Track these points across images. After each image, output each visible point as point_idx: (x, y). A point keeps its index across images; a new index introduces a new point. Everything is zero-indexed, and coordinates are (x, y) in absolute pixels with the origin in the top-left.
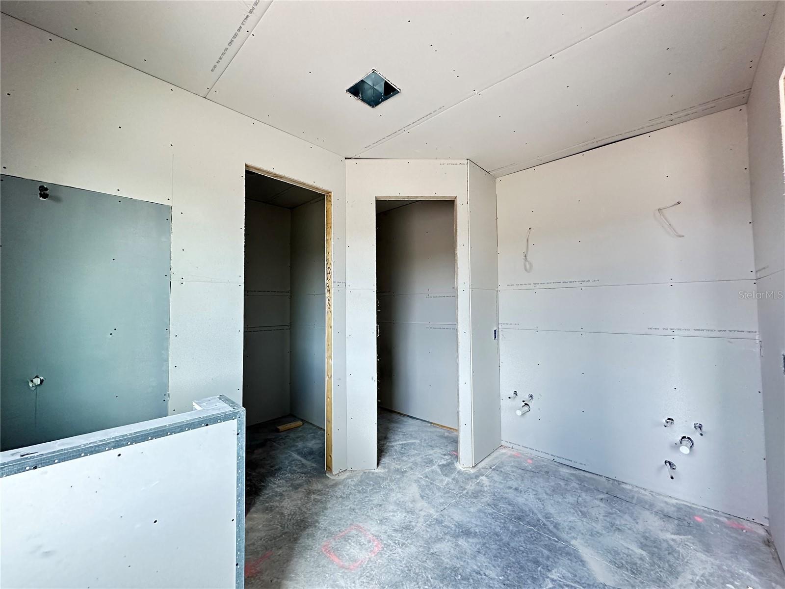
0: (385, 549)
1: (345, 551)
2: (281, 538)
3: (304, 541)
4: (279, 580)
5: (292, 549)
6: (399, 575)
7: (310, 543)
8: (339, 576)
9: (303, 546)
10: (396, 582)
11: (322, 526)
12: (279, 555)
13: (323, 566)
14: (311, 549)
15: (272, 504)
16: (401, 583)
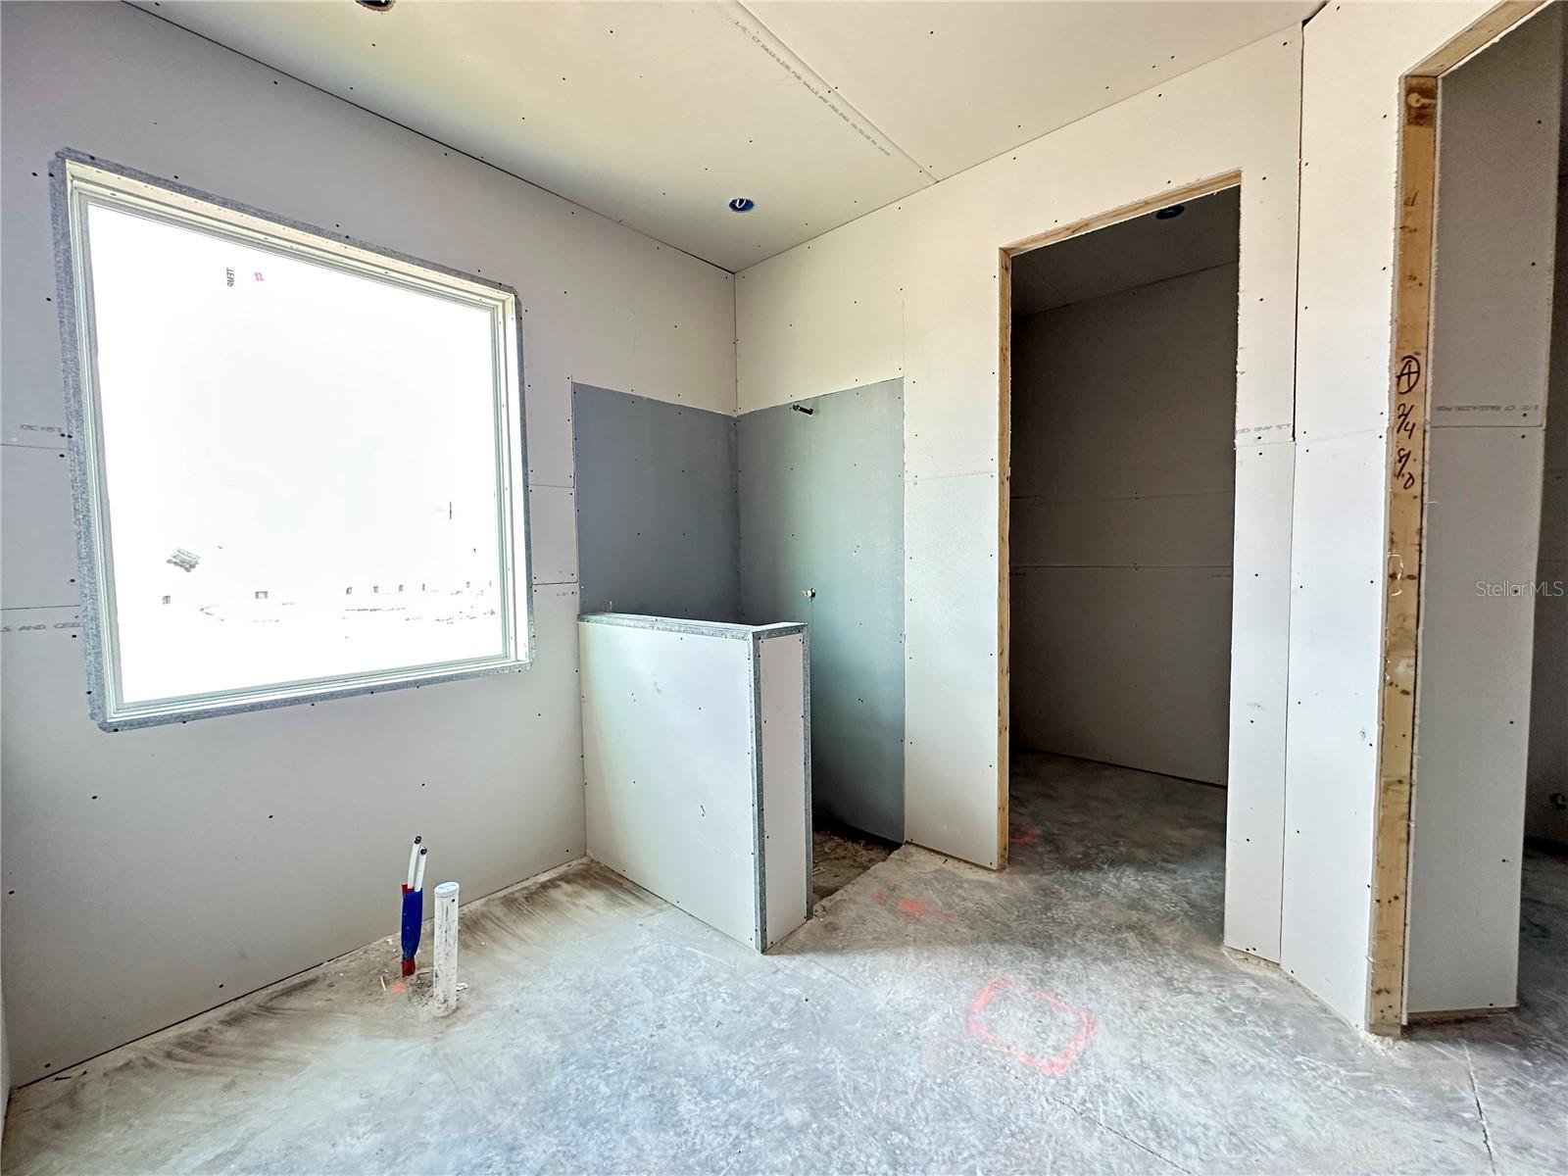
0: (1053, 1081)
1: (1007, 1011)
2: (993, 924)
3: (1003, 953)
4: (912, 943)
5: (977, 940)
6: (991, 1114)
7: (1001, 961)
8: (946, 1011)
9: (989, 953)
10: (969, 1108)
11: (1054, 966)
12: (957, 931)
13: (958, 985)
14: (988, 964)
15: (1063, 891)
16: (968, 1116)
